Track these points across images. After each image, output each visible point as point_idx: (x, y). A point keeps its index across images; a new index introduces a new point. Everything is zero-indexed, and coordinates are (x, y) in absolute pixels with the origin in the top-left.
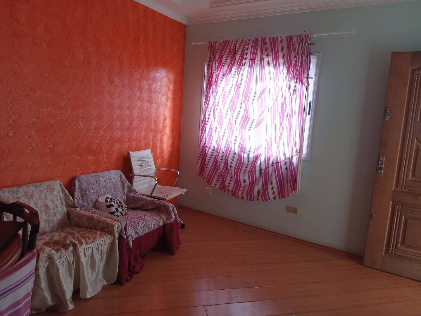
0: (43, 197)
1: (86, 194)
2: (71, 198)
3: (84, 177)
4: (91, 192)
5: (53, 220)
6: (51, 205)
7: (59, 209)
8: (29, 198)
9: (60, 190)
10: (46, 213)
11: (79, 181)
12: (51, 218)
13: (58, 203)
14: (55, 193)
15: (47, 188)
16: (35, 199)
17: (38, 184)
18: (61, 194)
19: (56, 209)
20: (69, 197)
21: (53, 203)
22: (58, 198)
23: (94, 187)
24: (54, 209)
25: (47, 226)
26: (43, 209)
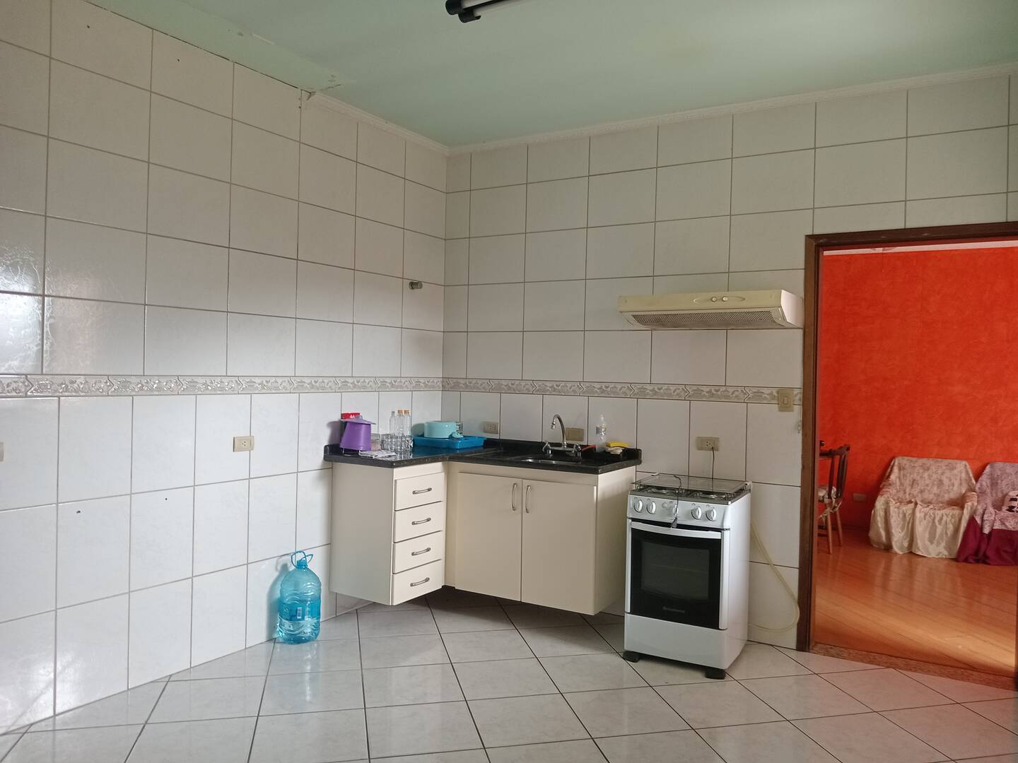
0: (940, 472)
1: (997, 483)
2: (974, 481)
3: (999, 465)
4: (1004, 482)
5: (943, 496)
6: (946, 481)
7: (955, 488)
8: (925, 470)
9: (964, 471)
10: (938, 487)
11: (992, 467)
12: (942, 494)
13: (957, 483)
14: (955, 472)
15: (947, 466)
16: (930, 471)
17: (939, 460)
18: (964, 475)
19: (951, 488)
20: (971, 480)
21: (950, 480)
22: (958, 478)
23: (1010, 478)
24: (949, 486)
25: (935, 499)
26: (935, 483)
